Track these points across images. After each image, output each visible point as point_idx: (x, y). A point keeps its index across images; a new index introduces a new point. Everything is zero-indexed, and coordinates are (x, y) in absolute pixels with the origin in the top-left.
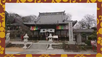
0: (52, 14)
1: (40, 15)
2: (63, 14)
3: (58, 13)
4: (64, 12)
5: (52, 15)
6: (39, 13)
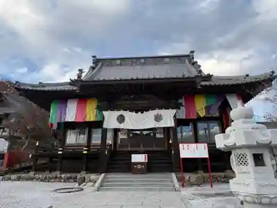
1: (96, 66)
2: (190, 62)
3: (167, 60)
4: (190, 57)
5: (143, 64)
6: (94, 57)
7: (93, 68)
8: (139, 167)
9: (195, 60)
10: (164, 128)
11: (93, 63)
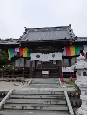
0: (47, 29)
1: (27, 32)
2: (69, 30)
3: (58, 29)
4: (69, 27)
5: (48, 31)
6: (25, 28)
7: (25, 33)
8: (46, 76)
9: (71, 29)
10: (56, 60)
11: (25, 31)
